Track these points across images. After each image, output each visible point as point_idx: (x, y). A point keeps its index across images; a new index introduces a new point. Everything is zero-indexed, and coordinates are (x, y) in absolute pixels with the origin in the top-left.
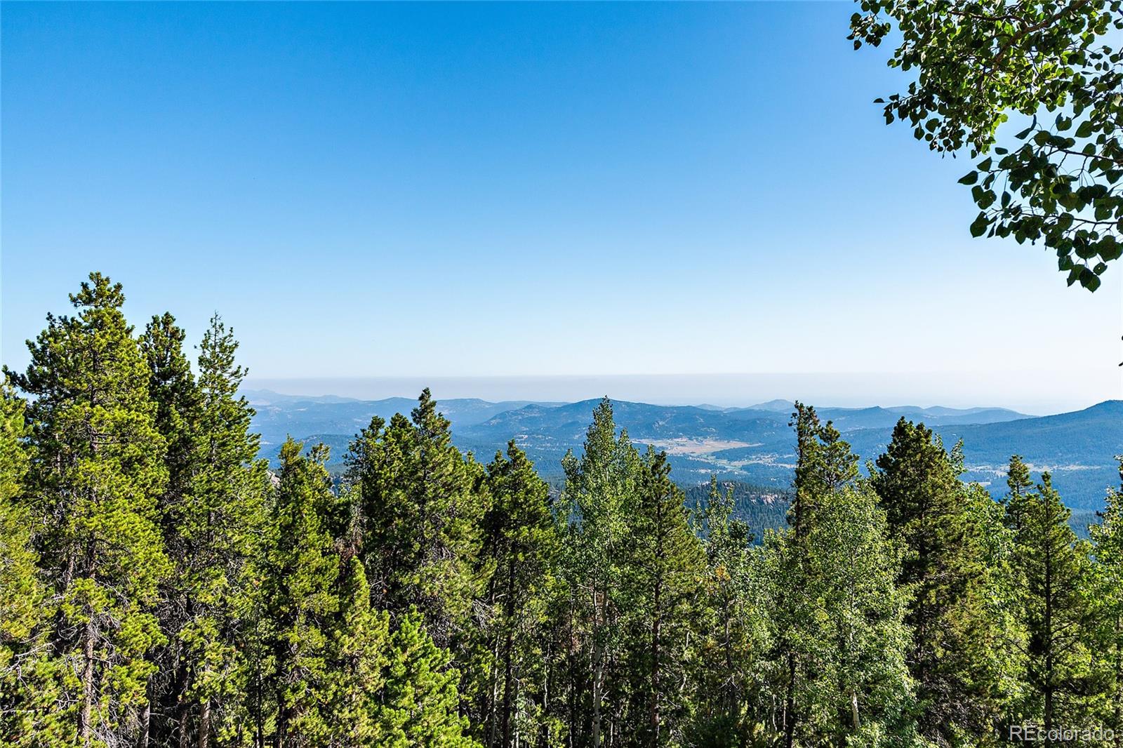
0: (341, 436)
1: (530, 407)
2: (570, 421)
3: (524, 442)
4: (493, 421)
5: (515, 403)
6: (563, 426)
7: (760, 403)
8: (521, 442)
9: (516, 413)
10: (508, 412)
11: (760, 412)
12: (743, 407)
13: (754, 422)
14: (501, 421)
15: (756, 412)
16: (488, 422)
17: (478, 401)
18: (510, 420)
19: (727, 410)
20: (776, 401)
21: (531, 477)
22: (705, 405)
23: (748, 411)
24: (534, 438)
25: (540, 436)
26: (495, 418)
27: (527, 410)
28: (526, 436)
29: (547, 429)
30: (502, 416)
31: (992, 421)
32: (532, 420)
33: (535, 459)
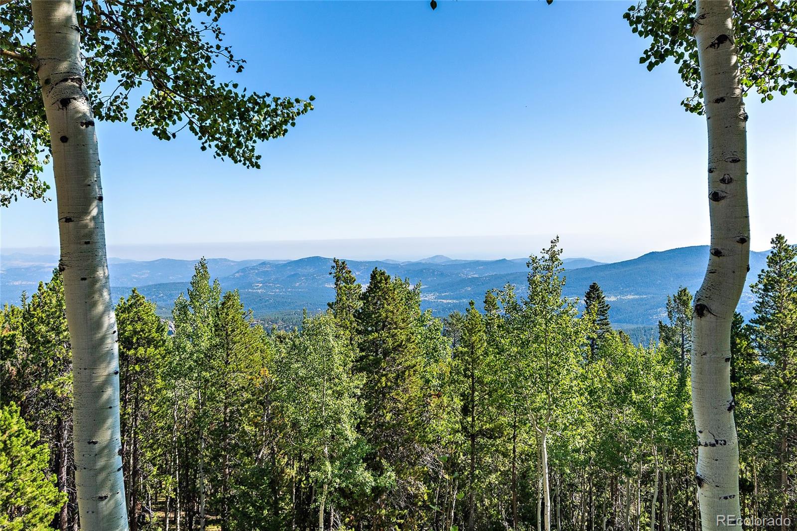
0: (122, 288)
1: (264, 264)
2: (292, 273)
3: (260, 289)
4: (237, 275)
5: (252, 261)
6: (288, 277)
7: (426, 258)
8: (257, 289)
9: (253, 268)
10: (247, 268)
11: (425, 264)
12: (414, 260)
13: (422, 271)
14: (242, 274)
15: (423, 264)
16: (234, 275)
17: (225, 260)
18: (249, 274)
19: (403, 263)
20: (437, 256)
21: (147, 313)
22: (387, 260)
23: (418, 264)
24: (267, 286)
25: (271, 284)
26: (238, 272)
27: (261, 266)
28: (261, 285)
29: (277, 279)
30: (243, 270)
31: (579, 267)
32: (266, 273)
33: (268, 300)
